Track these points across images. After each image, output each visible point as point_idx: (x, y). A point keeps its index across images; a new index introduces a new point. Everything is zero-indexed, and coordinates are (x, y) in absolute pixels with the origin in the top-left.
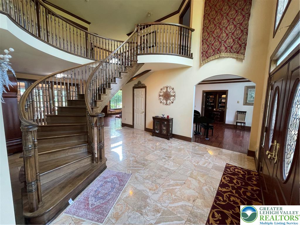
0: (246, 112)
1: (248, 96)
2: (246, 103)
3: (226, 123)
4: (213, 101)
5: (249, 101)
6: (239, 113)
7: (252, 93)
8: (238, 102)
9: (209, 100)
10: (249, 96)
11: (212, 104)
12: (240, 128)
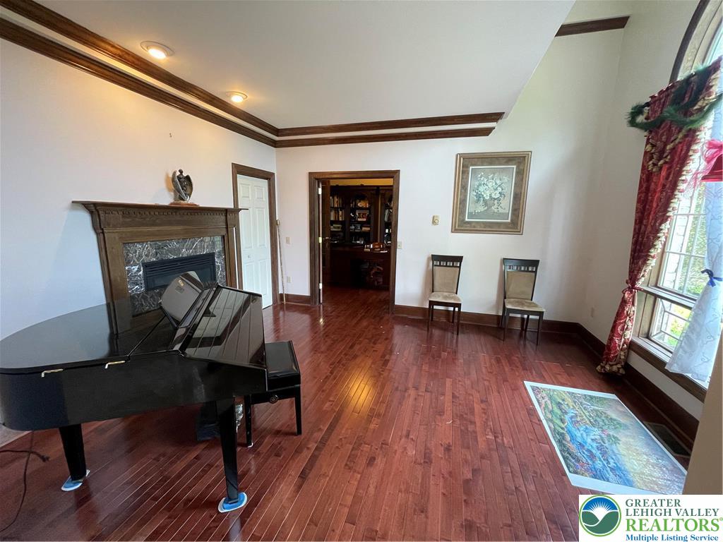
0: (460, 259)
1: (466, 196)
2: (461, 226)
3: (397, 303)
4: (368, 218)
5: (471, 215)
6: (440, 265)
7: (480, 185)
8: (434, 222)
9: (354, 214)
10: (471, 196)
11: (364, 229)
12: (443, 320)
